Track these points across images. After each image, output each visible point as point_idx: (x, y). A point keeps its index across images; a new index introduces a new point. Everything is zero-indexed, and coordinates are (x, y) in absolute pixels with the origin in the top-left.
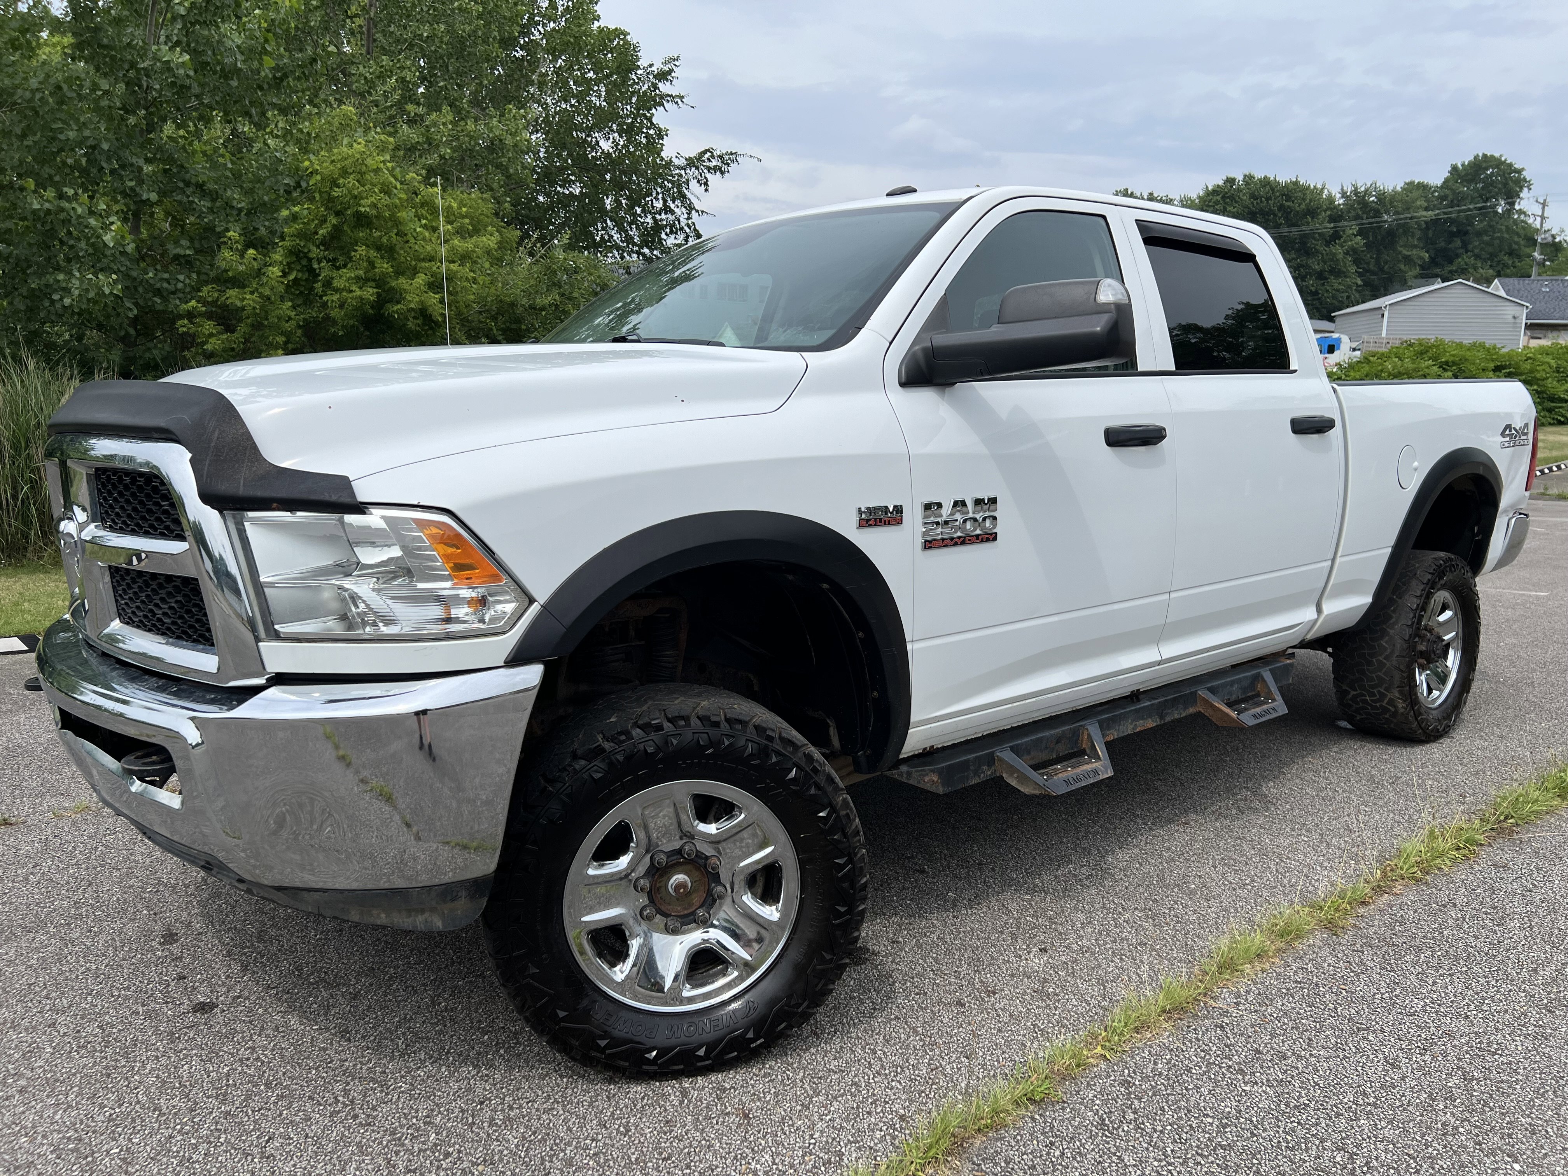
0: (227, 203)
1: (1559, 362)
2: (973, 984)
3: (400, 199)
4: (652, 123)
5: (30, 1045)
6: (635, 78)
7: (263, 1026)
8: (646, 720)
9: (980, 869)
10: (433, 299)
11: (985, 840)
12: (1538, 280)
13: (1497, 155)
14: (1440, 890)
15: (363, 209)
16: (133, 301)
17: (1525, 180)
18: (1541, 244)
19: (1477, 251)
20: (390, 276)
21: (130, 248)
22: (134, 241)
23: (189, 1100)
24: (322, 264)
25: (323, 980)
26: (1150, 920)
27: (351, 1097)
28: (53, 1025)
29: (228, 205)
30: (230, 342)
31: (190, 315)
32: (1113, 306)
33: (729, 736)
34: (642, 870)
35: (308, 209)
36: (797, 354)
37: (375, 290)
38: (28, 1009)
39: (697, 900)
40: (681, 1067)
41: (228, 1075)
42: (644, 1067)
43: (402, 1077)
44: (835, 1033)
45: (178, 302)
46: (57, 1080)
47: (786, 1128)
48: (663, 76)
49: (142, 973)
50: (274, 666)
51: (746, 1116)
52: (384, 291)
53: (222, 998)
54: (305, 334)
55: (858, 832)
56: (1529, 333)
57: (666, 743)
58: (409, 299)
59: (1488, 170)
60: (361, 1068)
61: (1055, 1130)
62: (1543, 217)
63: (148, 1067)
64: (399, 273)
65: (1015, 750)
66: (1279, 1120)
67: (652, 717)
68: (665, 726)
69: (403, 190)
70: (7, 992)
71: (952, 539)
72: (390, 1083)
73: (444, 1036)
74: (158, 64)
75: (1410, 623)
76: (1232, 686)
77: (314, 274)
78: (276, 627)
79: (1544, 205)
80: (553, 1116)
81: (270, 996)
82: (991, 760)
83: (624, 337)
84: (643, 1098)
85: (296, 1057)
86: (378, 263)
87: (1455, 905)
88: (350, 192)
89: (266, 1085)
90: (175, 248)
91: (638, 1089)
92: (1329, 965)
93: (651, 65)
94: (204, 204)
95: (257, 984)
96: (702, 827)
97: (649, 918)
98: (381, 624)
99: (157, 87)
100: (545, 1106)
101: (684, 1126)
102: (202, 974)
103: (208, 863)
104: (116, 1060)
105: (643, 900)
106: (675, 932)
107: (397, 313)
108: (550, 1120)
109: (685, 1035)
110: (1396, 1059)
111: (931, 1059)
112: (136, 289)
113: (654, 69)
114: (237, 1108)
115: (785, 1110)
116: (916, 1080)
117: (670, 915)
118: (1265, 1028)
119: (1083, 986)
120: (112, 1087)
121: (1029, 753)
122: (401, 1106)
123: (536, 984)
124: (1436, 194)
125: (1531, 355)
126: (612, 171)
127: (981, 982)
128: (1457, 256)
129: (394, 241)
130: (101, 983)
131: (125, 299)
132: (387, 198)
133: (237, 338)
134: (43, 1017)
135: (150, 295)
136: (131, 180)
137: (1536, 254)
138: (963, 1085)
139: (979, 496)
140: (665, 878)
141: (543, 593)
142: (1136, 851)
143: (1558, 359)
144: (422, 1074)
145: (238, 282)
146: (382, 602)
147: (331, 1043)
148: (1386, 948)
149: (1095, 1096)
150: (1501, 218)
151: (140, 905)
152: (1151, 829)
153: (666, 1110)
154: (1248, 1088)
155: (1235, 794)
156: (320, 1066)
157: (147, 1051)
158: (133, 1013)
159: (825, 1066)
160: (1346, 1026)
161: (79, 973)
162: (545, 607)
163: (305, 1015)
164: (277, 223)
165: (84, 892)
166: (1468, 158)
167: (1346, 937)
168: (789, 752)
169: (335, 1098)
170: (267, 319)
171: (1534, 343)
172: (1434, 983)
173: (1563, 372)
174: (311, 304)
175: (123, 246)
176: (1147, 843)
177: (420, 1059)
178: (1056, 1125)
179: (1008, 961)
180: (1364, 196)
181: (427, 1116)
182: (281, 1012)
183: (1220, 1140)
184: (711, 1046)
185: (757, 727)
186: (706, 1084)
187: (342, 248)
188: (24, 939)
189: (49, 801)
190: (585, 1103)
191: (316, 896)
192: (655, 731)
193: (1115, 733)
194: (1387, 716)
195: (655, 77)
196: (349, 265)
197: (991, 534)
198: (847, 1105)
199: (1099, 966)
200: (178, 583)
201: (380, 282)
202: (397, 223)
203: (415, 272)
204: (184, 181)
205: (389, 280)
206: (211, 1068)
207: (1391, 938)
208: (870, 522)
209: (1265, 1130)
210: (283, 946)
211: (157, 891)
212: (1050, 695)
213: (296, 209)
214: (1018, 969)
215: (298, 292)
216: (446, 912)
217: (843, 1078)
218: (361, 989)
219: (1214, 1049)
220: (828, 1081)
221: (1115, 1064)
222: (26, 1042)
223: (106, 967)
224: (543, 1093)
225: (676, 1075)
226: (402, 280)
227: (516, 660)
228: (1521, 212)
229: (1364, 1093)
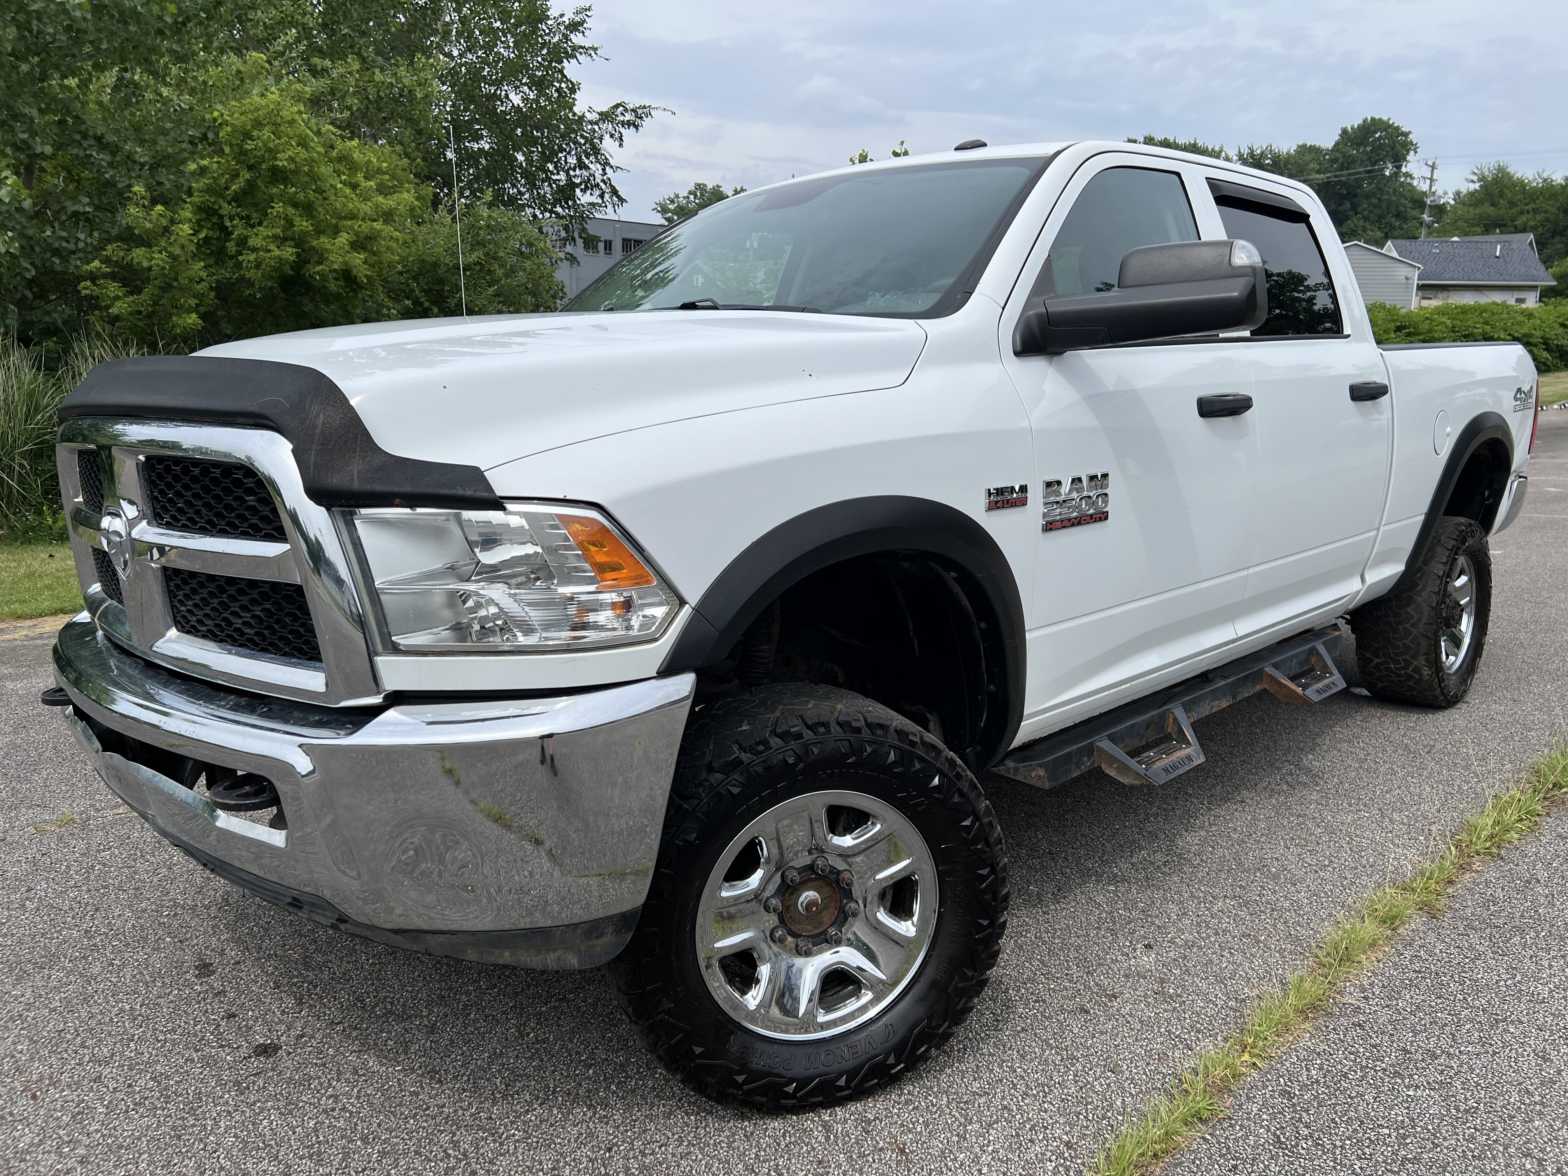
0: (128, 157)
1: (1455, 322)
2: (1090, 987)
3: (318, 153)
4: (564, 76)
5: (78, 1106)
6: (545, 28)
7: (339, 1070)
8: (784, 728)
9: (1053, 859)
10: (358, 259)
11: (1047, 827)
12: (1429, 242)
13: (1385, 118)
14: (1517, 865)
15: (280, 164)
16: (30, 261)
17: (1411, 143)
18: (1430, 206)
19: (1366, 213)
20: (310, 236)
21: (27, 204)
22: (30, 196)
23: (279, 1163)
24: (235, 222)
25: (390, 1012)
26: (1244, 908)
27: (462, 1150)
28: (98, 1079)
29: (129, 157)
30: (137, 304)
31: (93, 277)
32: (1250, 270)
33: (870, 743)
34: (771, 889)
35: (218, 162)
36: (911, 322)
37: (294, 250)
38: (64, 1062)
39: (827, 917)
40: (821, 1099)
41: (316, 1130)
42: (783, 1101)
43: (512, 1123)
44: (965, 1050)
45: (78, 263)
46: (120, 1147)
47: (950, 1164)
48: (575, 26)
49: (185, 1012)
50: (391, 683)
51: (902, 1151)
52: (303, 250)
53: (283, 1038)
54: (217, 297)
55: (1001, 840)
56: (1420, 293)
57: (807, 752)
58: (332, 259)
59: (1376, 133)
60: (463, 1115)
61: (1233, 1152)
62: (1432, 180)
63: (222, 1124)
64: (319, 232)
65: (1112, 738)
66: (1455, 1127)
67: (790, 724)
68: (804, 734)
69: (320, 143)
70: (35, 1042)
71: (1069, 520)
72: (501, 1131)
73: (544, 1072)
74: (52, 6)
75: (1437, 590)
76: (1292, 661)
77: (226, 232)
78: (393, 638)
79: (1433, 167)
80: (693, 1161)
81: (337, 1033)
82: (1090, 750)
83: (694, 303)
84: (784, 1135)
85: (387, 1104)
86: (297, 221)
87: (1538, 881)
88: (265, 145)
89: (362, 1139)
90: (74, 204)
91: (775, 1125)
92: (1441, 951)
93: (562, 16)
94: (103, 158)
95: (318, 1019)
96: (838, 840)
97: (781, 940)
98: (519, 634)
99: (51, 30)
100: (680, 1150)
101: (839, 1166)
102: (253, 1011)
103: (295, 899)
104: (183, 1119)
105: (773, 920)
106: (808, 954)
107: (319, 274)
108: (691, 1167)
109: (822, 1064)
110: (1544, 1050)
111: (1075, 1075)
112: (32, 248)
113: (565, 19)
114: (337, 1169)
115: (942, 1143)
116: (1067, 1100)
117: (801, 936)
118: (1404, 1025)
119: (1203, 985)
120: (187, 1152)
121: (1123, 741)
122: (521, 1158)
123: (671, 1020)
124: (1327, 157)
125: (1428, 315)
126: (523, 127)
127: (1097, 985)
128: (1347, 218)
129: (312, 199)
130: (141, 1027)
131: (21, 259)
132: (304, 151)
133: (145, 301)
134: (84, 1070)
135: (48, 255)
136: (24, 132)
137: (1425, 216)
138: (1119, 1103)
139: (1092, 472)
140: (795, 896)
141: (694, 594)
142: (1203, 833)
143: (1454, 319)
144: (533, 1118)
145: (145, 241)
146: (520, 610)
147: (421, 1085)
148: (1489, 930)
149: (1260, 1110)
150: (1388, 181)
151: (160, 932)
152: (1210, 809)
153: (813, 1149)
154: (1411, 1093)
155: (1279, 769)
156: (416, 1114)
157: (215, 1106)
158: (187, 1060)
159: (967, 1089)
160: (1483, 1018)
161: (113, 1015)
162: (698, 611)
163: (382, 1055)
164: (184, 176)
165: (93, 918)
166: (1357, 122)
167: (1445, 919)
168: (931, 757)
169: (445, 1151)
170: (176, 279)
171: (1425, 303)
172: (1550, 966)
173: (1458, 332)
174: (223, 264)
175: (19, 202)
176: (1210, 825)
177: (526, 1100)
178: (1231, 1145)
179: (1117, 961)
180: (1260, 159)
181: (554, 1169)
182: (355, 1051)
183: (1404, 1153)
184: (851, 1074)
185: (898, 732)
186: (848, 1116)
187: (256, 205)
188: (38, 977)
189: (25, 815)
190: (723, 1145)
191: (441, 938)
192: (794, 740)
193: (1195, 716)
194: (1411, 683)
195: (566, 28)
196: (265, 223)
197: (1103, 513)
198: (1005, 1133)
199: (1211, 961)
200: (266, 589)
201: (299, 242)
202: (314, 177)
203: (336, 231)
204: (80, 132)
205: (309, 239)
206: (294, 1122)
207: (1491, 919)
208: (999, 504)
209: (1445, 1139)
210: (335, 973)
211: (176, 915)
212: (1142, 680)
213: (205, 162)
214: (1131, 969)
215: (209, 252)
216: (582, 948)
217: (991, 1102)
218: (436, 1021)
219: (1362, 1050)
220: (976, 1105)
221: (1267, 1073)
222: (73, 1101)
223: (141, 1006)
224: (673, 1135)
225: (813, 1108)
226: (324, 239)
227: (668, 670)
228: (1407, 175)
229: (1528, 1092)
